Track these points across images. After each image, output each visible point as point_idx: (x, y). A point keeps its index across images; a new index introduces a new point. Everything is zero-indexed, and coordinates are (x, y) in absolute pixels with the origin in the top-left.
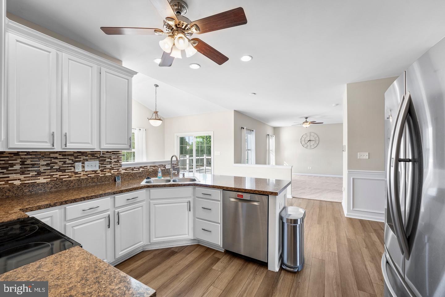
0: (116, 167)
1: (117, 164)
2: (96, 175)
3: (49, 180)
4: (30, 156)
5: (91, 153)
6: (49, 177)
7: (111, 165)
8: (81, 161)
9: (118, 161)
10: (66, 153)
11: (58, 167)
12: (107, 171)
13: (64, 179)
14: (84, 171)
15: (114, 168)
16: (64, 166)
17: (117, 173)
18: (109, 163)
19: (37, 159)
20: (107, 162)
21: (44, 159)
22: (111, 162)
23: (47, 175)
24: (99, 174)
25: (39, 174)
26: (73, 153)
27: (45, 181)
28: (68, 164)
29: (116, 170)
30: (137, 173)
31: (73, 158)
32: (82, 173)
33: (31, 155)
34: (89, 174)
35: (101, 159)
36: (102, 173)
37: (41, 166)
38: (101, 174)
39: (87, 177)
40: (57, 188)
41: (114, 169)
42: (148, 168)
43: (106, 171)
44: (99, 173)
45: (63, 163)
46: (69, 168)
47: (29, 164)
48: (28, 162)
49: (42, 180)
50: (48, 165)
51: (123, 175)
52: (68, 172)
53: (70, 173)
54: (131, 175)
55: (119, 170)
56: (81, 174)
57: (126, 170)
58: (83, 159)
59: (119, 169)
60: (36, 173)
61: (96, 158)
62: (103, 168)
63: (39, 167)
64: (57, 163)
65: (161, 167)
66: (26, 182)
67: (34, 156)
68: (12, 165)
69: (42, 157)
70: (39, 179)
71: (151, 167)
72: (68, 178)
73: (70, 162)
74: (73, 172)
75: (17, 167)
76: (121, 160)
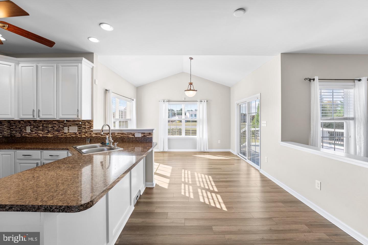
0: (89, 132)
1: (89, 129)
2: (76, 135)
4: (45, 123)
5: (73, 121)
7: (85, 130)
8: (67, 126)
9: (90, 127)
11: (56, 129)
12: (83, 134)
13: (59, 136)
14: (69, 132)
16: (59, 128)
17: (89, 136)
18: (84, 128)
19: (48, 124)
20: (83, 127)
21: (50, 124)
22: (86, 127)
23: (52, 133)
24: (77, 136)
25: (49, 132)
26: (63, 121)
28: (61, 127)
29: (89, 134)
31: (63, 124)
32: (69, 134)
34: (72, 135)
35: (79, 125)
37: (49, 128)
38: (79, 136)
39: (71, 136)
40: (55, 140)
41: (88, 133)
42: (116, 135)
43: (82, 134)
44: (78, 135)
45: (58, 127)
46: (62, 130)
47: (45, 127)
48: (45, 125)
49: (50, 135)
50: (52, 127)
51: (93, 138)
53: (62, 133)
54: (100, 139)
55: (91, 134)
56: (67, 134)
57: (96, 134)
58: (69, 125)
59: (91, 133)
60: (47, 131)
61: (76, 124)
62: (80, 131)
64: (56, 127)
65: (130, 135)
66: (44, 135)
67: (47, 123)
68: (39, 126)
69: (50, 123)
70: (48, 135)
71: (119, 134)
72: (61, 135)
73: (62, 126)
74: (63, 132)
75: (41, 128)
76: (92, 127)
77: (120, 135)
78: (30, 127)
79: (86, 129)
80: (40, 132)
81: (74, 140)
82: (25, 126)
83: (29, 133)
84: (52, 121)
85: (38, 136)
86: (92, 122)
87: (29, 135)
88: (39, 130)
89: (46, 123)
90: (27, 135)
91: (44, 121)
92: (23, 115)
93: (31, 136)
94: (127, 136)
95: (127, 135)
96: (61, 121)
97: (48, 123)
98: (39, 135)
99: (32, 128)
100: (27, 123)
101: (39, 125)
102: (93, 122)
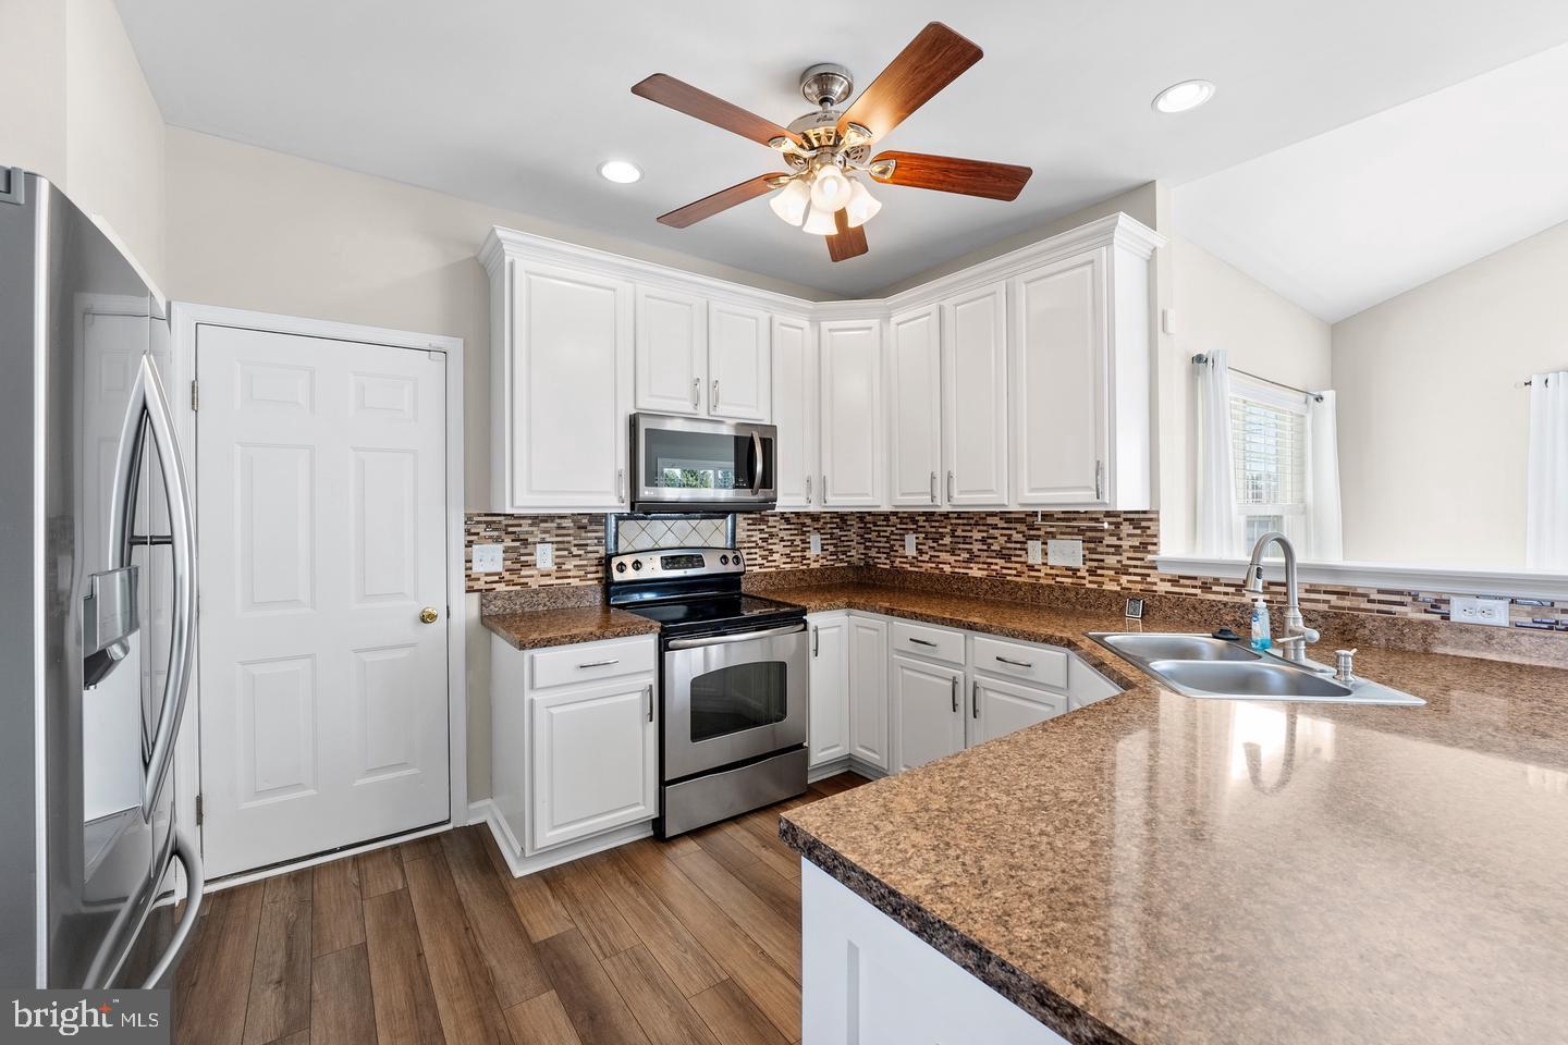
0: (1136, 567)
1: (1140, 555)
2: (1075, 580)
3: (985, 573)
4: (960, 521)
5: (1063, 516)
6: (985, 566)
7: (1118, 558)
8: (1039, 536)
9: (1144, 547)
10: (1013, 516)
11: (999, 548)
12: (1108, 576)
13: (1008, 578)
14: (1046, 564)
15: (1131, 570)
16: (1009, 545)
17: (1140, 586)
18: (1113, 550)
19: (969, 528)
20: (1108, 546)
21: (978, 527)
22: (1121, 546)
23: (983, 563)
24: (1083, 582)
25: (972, 558)
26: (1023, 516)
27: (979, 574)
28: (1016, 542)
29: (1139, 578)
30: (1225, 604)
31: (1023, 528)
32: (1045, 570)
33: (964, 518)
34: (1057, 575)
35: (1089, 534)
36: (1091, 578)
37: (974, 543)
38: (1090, 582)
39: (1053, 582)
40: (994, 594)
41: (1130, 574)
42: (1296, 595)
43: (1102, 576)
44: (1084, 578)
45: (1006, 538)
46: (1018, 552)
47: (958, 537)
48: (959, 532)
49: (976, 572)
50: (983, 540)
51: (1160, 601)
52: (1016, 562)
53: (1018, 566)
54: (1194, 608)
55: (1149, 579)
56: (1039, 571)
57: (1174, 581)
58: (1046, 533)
59: (1149, 575)
60: (968, 556)
61: (1076, 530)
62: (1096, 564)
63: (971, 543)
64: (996, 538)
65: (1402, 604)
66: (957, 570)
67: (965, 521)
68: (942, 536)
69: (977, 524)
70: (972, 568)
71: (1319, 592)
72: (1015, 576)
73: (1019, 537)
74: (1025, 563)
75: (947, 540)
76: (1155, 544)
77: (1328, 602)
78: (915, 535)
79: (1121, 555)
80: (944, 556)
81: (1068, 601)
82: (902, 532)
83: (914, 558)
84: (984, 516)
85: (937, 572)
86: (1151, 520)
87: (912, 564)
88: (941, 548)
89: (964, 525)
90: (908, 566)
91: (956, 515)
92: (903, 494)
93: (917, 569)
94: (1378, 611)
95: (1380, 602)
96: (1017, 516)
97: (972, 522)
98: (940, 566)
99: (921, 540)
100: (906, 524)
101: (940, 530)
102: (1158, 520)
